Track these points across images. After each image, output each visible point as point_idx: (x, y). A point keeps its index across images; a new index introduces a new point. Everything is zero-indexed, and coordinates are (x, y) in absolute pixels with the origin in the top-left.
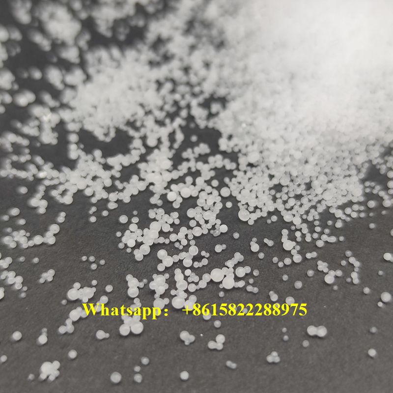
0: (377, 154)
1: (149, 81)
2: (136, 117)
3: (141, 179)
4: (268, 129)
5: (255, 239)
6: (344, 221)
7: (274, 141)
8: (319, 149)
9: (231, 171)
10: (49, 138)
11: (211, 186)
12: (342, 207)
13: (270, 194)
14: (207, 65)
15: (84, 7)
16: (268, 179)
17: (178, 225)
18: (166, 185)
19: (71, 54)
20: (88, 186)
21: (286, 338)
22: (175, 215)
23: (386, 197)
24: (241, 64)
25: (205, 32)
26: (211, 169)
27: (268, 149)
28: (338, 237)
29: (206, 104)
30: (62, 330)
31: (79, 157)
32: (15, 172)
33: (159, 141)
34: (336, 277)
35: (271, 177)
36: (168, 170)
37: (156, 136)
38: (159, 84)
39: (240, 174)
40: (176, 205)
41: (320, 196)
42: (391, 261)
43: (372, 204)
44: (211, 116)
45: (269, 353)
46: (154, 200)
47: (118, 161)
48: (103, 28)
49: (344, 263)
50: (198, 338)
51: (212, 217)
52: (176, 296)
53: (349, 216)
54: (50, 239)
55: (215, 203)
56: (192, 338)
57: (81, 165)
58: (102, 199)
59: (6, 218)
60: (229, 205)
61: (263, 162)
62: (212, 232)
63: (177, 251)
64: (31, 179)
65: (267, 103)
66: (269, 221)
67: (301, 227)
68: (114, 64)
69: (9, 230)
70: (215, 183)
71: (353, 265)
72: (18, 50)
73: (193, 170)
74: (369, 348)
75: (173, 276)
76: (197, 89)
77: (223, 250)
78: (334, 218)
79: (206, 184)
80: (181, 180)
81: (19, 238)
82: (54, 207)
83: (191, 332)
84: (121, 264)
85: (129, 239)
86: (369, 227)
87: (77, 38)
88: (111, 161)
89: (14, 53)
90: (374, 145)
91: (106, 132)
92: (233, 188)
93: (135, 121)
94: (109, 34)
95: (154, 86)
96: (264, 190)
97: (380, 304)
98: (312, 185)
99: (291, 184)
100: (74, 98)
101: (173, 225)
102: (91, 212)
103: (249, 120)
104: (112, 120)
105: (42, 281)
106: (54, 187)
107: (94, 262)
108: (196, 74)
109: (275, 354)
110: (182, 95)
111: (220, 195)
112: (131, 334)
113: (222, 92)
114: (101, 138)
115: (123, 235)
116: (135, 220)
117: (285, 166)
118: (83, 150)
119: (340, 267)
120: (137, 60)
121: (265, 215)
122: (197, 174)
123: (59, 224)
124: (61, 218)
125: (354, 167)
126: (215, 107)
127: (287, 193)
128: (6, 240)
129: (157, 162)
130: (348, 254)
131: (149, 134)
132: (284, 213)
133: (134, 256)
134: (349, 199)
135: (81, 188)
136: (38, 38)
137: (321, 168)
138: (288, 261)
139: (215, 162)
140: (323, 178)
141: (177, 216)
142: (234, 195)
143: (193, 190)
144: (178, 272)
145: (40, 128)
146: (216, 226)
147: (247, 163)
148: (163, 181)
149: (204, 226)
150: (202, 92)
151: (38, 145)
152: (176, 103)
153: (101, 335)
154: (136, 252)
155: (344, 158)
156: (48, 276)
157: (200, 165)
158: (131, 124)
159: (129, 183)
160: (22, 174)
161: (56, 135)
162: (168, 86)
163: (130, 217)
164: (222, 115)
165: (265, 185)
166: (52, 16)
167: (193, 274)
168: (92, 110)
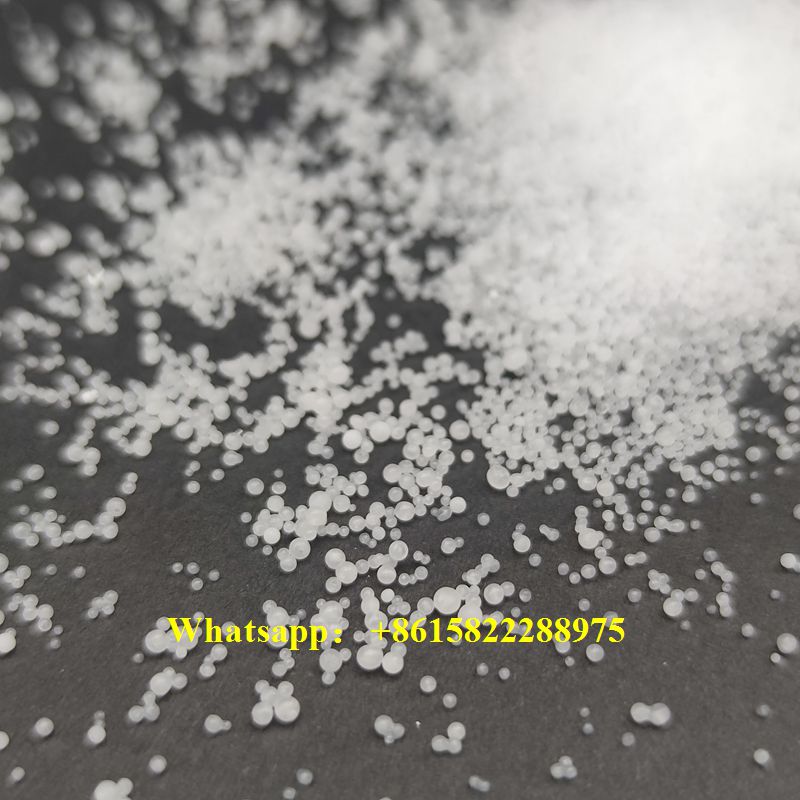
0: (764, 353)
1: (301, 204)
2: (276, 277)
3: (288, 405)
4: (542, 300)
5: (521, 527)
6: (700, 489)
7: (556, 327)
8: (646, 341)
9: (470, 387)
10: (100, 321)
11: (430, 417)
12: (696, 461)
13: (549, 434)
14: (417, 171)
15: (166, 50)
16: (544, 403)
17: (365, 498)
18: (339, 416)
19: (142, 149)
20: (181, 420)
21: (588, 728)
22: (360, 477)
23: (783, 440)
24: (485, 170)
25: (411, 103)
26: (431, 384)
27: (543, 343)
28: (688, 521)
29: (417, 252)
30: (135, 715)
31: (162, 361)
32: (31, 391)
33: (324, 326)
34: (687, 604)
35: (552, 399)
36: (343, 387)
37: (318, 317)
38: (322, 211)
39: (488, 394)
40: (361, 458)
41: (650, 437)
42: (796, 570)
43: (755, 454)
44: (427, 275)
45: (556, 760)
46: (316, 447)
47: (241, 368)
48: (206, 96)
49: (701, 574)
50: (410, 730)
51: (434, 481)
52: (363, 643)
53: (710, 478)
54: (106, 528)
55: (439, 453)
56: (399, 730)
57: (166, 375)
58: (210, 446)
59: (15, 485)
60: (468, 456)
61: (533, 368)
62: (434, 512)
63: (365, 552)
64: (66, 404)
65: (540, 250)
66: (549, 490)
67: (614, 501)
68: (230, 169)
69: (23, 510)
70: (439, 412)
71: (719, 578)
72: (34, 139)
73: (394, 385)
74: (756, 749)
75: (357, 602)
76: (398, 221)
77: (457, 550)
78: (680, 483)
79: (420, 415)
80: (370, 406)
81: (42, 528)
82: (113, 462)
83: (397, 718)
84: (252, 578)
85: (266, 529)
86: (749, 500)
87: (153, 115)
88: (227, 367)
89: (25, 146)
90: (756, 333)
91: (215, 308)
92: (474, 421)
93: (274, 286)
94: (217, 108)
95: (311, 214)
96: (538, 425)
97: (776, 658)
98: (635, 415)
99: (591, 414)
100: (149, 238)
101: (354, 498)
102: (189, 472)
103: (505, 284)
104: (227, 283)
105: (91, 614)
106: (113, 422)
107: (197, 575)
108: (395, 190)
109: (566, 761)
110: (368, 232)
111: (449, 436)
112: (275, 723)
113: (448, 225)
114: (206, 320)
115: (254, 520)
116: (279, 488)
117: (578, 376)
118: (170, 345)
119: (695, 583)
120: (275, 161)
121: (540, 476)
122: (400, 394)
123: (126, 498)
124: (129, 483)
125: (717, 379)
126: (436, 257)
127: (584, 433)
128: (18, 531)
129: (322, 370)
130: (709, 557)
131: (302, 312)
132: (578, 473)
133: (278, 562)
134: (709, 444)
135: (168, 423)
136: (73, 116)
137: (651, 381)
138: (589, 571)
139: (438, 369)
140: (655, 401)
141: (365, 480)
142: (477, 435)
143: (396, 426)
144: (367, 594)
145: (81, 299)
146: (443, 501)
147: (501, 371)
148: (334, 407)
149: (418, 499)
150: (408, 227)
151: (79, 334)
152: (356, 249)
153: (214, 724)
154: (281, 554)
155: (697, 361)
156: (104, 603)
157: (408, 376)
158: (266, 291)
159: (264, 412)
160: (47, 396)
161: (114, 314)
162: (340, 214)
163: (269, 481)
164: (451, 273)
165: (540, 416)
166: (101, 71)
167: (399, 599)
168: (186, 264)
